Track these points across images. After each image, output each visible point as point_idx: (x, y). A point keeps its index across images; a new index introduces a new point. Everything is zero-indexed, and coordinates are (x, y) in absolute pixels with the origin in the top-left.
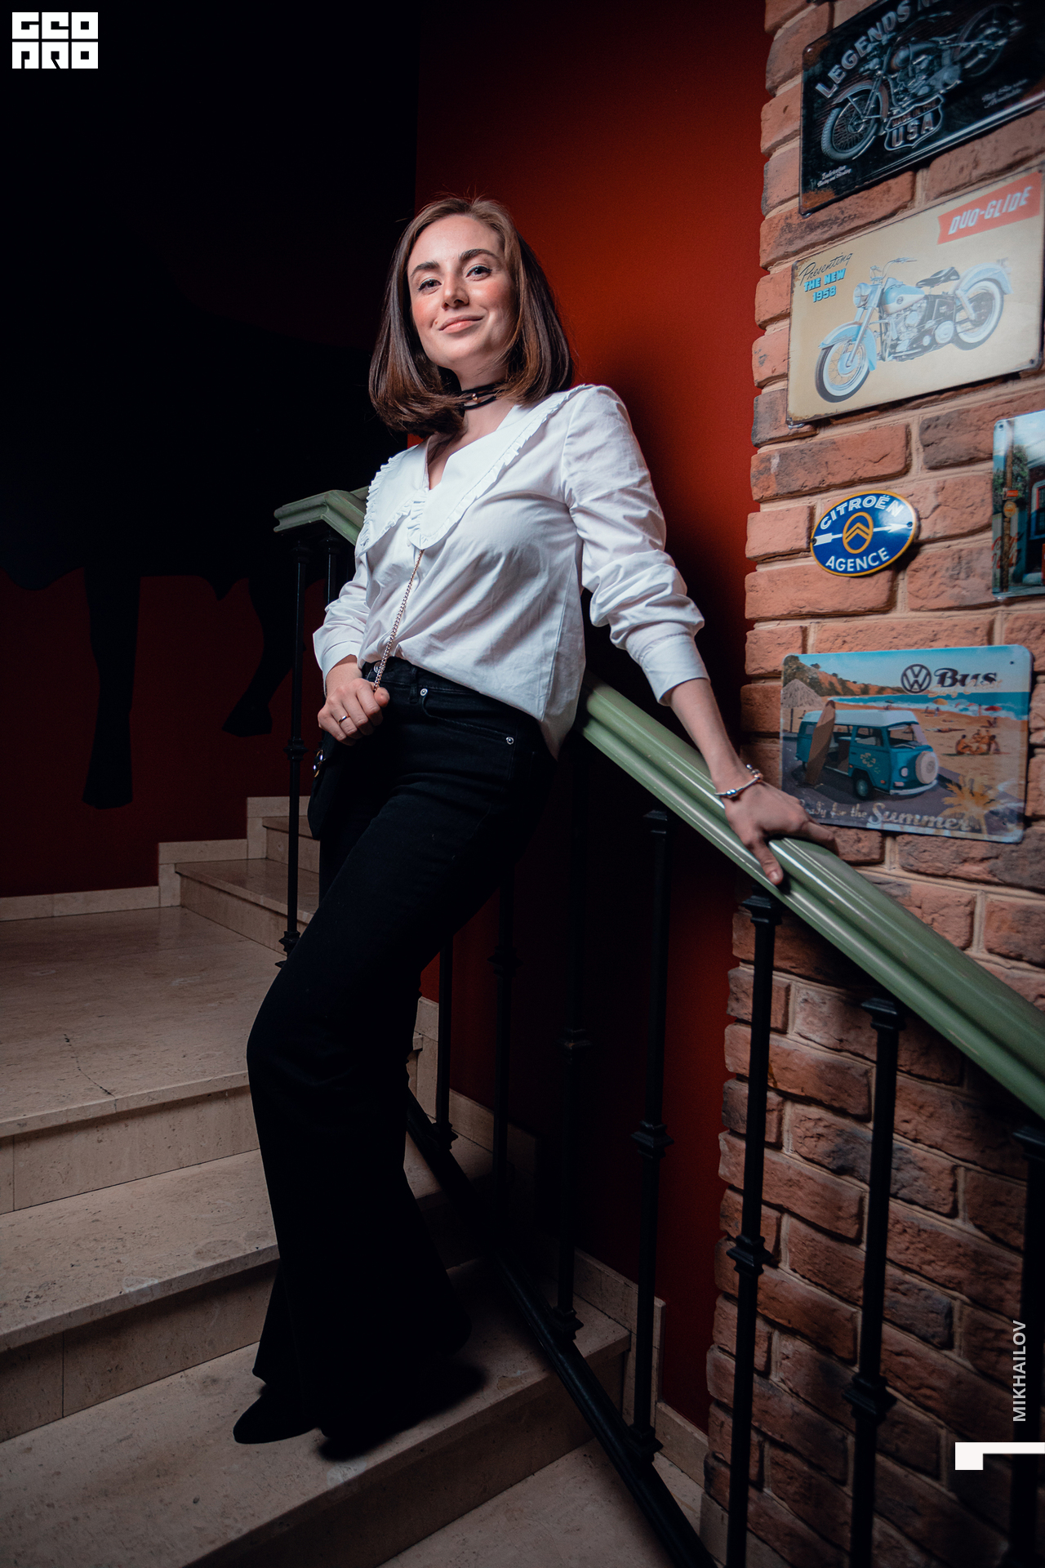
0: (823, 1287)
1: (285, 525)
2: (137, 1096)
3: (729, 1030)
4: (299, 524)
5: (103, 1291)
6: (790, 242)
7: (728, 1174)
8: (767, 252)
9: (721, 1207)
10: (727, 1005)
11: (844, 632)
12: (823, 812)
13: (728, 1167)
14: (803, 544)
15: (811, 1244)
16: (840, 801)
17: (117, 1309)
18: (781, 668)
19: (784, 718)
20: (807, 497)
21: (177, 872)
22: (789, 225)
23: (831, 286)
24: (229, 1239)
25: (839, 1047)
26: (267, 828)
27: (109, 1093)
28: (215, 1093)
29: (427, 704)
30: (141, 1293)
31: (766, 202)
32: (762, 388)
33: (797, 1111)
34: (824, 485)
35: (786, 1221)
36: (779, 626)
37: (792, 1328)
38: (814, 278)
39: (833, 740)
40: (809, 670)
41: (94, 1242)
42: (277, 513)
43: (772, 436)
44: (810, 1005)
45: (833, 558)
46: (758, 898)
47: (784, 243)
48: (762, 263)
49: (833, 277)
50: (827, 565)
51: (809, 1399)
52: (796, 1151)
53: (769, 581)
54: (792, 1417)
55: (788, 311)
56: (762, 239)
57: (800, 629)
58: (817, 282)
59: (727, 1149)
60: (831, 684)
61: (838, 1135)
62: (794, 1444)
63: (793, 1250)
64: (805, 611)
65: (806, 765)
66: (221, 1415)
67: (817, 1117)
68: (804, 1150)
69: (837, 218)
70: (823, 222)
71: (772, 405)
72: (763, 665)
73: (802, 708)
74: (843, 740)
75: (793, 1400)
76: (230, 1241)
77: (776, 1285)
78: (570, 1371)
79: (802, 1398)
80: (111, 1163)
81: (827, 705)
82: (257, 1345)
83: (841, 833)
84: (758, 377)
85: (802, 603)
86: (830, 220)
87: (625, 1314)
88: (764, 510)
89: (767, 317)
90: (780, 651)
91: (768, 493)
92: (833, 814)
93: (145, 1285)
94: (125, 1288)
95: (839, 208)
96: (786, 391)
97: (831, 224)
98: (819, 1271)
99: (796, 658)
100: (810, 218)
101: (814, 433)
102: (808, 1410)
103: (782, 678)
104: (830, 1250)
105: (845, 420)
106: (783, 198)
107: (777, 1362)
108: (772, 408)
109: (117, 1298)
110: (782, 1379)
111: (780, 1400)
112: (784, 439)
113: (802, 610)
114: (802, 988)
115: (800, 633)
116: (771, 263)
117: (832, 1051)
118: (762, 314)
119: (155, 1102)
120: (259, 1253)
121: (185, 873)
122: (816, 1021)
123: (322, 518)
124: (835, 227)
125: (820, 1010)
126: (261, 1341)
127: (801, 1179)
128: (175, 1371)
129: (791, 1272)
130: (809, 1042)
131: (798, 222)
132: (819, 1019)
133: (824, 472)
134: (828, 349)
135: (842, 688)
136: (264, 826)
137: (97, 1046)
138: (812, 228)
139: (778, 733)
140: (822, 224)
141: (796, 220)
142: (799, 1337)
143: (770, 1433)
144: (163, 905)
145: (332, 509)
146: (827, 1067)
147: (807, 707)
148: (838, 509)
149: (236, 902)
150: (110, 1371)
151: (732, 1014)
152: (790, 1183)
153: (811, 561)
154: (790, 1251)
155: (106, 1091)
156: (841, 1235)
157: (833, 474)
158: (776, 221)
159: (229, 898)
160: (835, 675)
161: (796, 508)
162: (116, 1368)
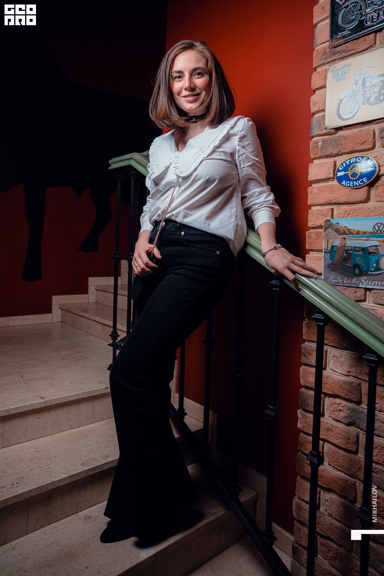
0: (342, 471)
1: (113, 167)
2: (54, 399)
3: (302, 368)
4: (120, 166)
5: (44, 480)
6: (326, 59)
7: (302, 427)
8: (316, 62)
9: (299, 440)
10: (301, 358)
11: (349, 210)
12: (341, 281)
13: (302, 424)
14: (332, 176)
15: (337, 454)
16: (348, 277)
17: (50, 488)
18: (323, 224)
19: (324, 244)
20: (333, 158)
21: (60, 308)
22: (325, 52)
23: (343, 76)
24: (94, 458)
25: (348, 375)
26: (97, 290)
27: (43, 398)
28: (86, 398)
29: (184, 238)
30: (60, 481)
31: (315, 43)
32: (314, 115)
33: (330, 400)
34: (340, 153)
35: (326, 445)
36: (322, 208)
37: (329, 488)
38: (335, 73)
39: (345, 253)
40: (335, 225)
41: (38, 460)
42: (110, 162)
43: (319, 134)
44: (336, 358)
45: (344, 181)
46: (318, 315)
47: (323, 59)
48: (314, 66)
49: (343, 72)
50: (342, 184)
51: (337, 518)
52: (330, 417)
53: (318, 190)
54: (330, 525)
55: (325, 85)
56: (314, 57)
57: (330, 209)
58: (337, 74)
59: (301, 417)
60: (344, 230)
61: (348, 410)
62: (330, 536)
63: (329, 457)
64: (333, 202)
65: (334, 262)
66: (93, 531)
67: (339, 403)
68: (333, 416)
69: (345, 50)
70: (339, 51)
71: (318, 121)
72: (315, 223)
73: (332, 240)
74: (349, 253)
75: (330, 518)
76: (95, 458)
77: (322, 471)
78: (237, 509)
79: (334, 517)
80: (43, 427)
81: (342, 239)
82: (107, 501)
83: (348, 289)
84: (312, 111)
85: (331, 199)
86: (342, 51)
87: (256, 486)
88: (315, 162)
89: (316, 87)
90: (323, 217)
91: (318, 156)
92: (345, 282)
93: (62, 478)
94: (53, 479)
95: (346, 46)
96: (324, 116)
97: (342, 52)
98: (340, 465)
99: (329, 220)
100: (333, 50)
101: (336, 132)
102: (336, 522)
103: (324, 228)
104: (345, 456)
105: (348, 128)
106: (322, 42)
107: (323, 503)
108: (319, 123)
109: (51, 483)
110: (325, 510)
111: (324, 519)
112: (324, 135)
113: (331, 201)
114: (332, 351)
115: (331, 211)
116: (318, 67)
117: (345, 376)
118: (314, 85)
119: (61, 402)
120: (107, 463)
121: (63, 308)
122: (338, 364)
123: (130, 164)
124: (344, 53)
125: (340, 360)
126: (108, 500)
127: (333, 428)
128: (73, 514)
129: (329, 466)
130: (335, 373)
131: (329, 51)
132: (340, 363)
133: (340, 148)
134: (342, 100)
135: (349, 232)
136: (96, 289)
137: (35, 379)
138: (334, 54)
139: (322, 250)
140: (339, 52)
141: (328, 50)
142: (332, 492)
143: (320, 532)
144: (54, 321)
145: (134, 160)
146: (343, 382)
147: (334, 240)
148: (346, 162)
149: (85, 320)
150: (47, 514)
151: (303, 362)
152: (328, 430)
153: (335, 182)
154: (328, 457)
155: (41, 397)
156: (349, 450)
157: (344, 149)
158: (320, 51)
159: (83, 319)
160: (345, 227)
161: (329, 162)
162: (49, 513)
